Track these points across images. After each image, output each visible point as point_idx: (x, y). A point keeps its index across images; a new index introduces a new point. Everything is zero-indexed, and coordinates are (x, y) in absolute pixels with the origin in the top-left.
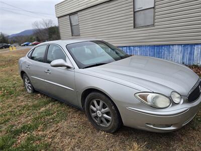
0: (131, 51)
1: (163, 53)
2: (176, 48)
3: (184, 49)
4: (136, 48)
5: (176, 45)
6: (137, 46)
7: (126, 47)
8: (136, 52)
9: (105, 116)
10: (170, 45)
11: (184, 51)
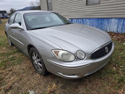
0: (84, 22)
1: (104, 24)
2: (113, 20)
3: (119, 22)
4: (87, 20)
5: (113, 18)
6: (88, 18)
7: (80, 19)
8: (86, 23)
9: (39, 64)
10: (109, 18)
11: (119, 23)
